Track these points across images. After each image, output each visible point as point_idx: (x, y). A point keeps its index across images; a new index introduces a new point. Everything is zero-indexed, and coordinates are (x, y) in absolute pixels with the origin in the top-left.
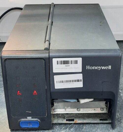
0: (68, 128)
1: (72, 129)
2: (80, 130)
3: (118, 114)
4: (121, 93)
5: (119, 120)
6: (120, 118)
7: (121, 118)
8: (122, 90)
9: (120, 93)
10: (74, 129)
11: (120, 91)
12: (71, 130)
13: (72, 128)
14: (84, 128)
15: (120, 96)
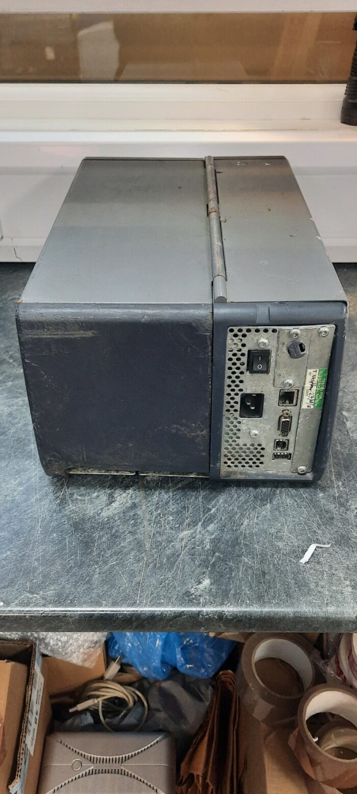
0: (200, 524)
1: (212, 525)
2: (235, 528)
3: (340, 483)
4: (347, 420)
5: (342, 500)
6: (345, 496)
7: (347, 495)
8: (348, 410)
9: (345, 420)
10: (216, 526)
11: (345, 413)
12: (209, 528)
13: (212, 522)
14: (245, 523)
15: (345, 427)
